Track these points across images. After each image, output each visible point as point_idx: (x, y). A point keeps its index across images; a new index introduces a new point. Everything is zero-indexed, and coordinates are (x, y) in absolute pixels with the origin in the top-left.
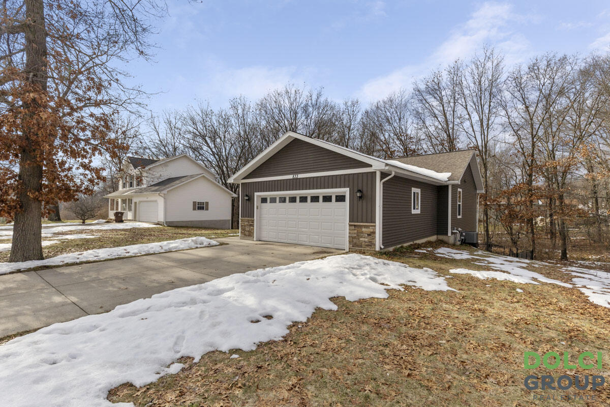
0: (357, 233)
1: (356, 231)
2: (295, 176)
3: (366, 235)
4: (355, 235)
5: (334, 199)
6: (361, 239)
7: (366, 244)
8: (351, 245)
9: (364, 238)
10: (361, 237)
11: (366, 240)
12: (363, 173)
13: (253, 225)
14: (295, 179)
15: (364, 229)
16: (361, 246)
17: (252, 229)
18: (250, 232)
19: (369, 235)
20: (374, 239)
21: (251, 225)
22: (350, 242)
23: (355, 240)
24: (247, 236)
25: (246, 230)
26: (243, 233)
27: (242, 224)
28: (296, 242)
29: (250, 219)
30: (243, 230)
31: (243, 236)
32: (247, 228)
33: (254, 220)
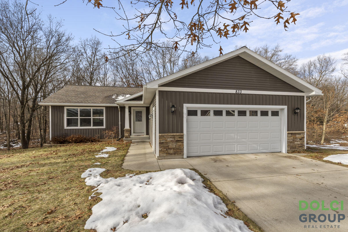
0: (293, 138)
1: (292, 137)
2: (238, 92)
3: (299, 140)
4: (292, 140)
5: (270, 113)
6: (296, 143)
7: (299, 146)
8: (289, 148)
9: (298, 141)
10: (296, 142)
11: (299, 143)
12: (295, 96)
13: (182, 141)
14: (238, 94)
15: (297, 136)
16: (295, 148)
17: (180, 145)
18: (178, 149)
19: (300, 139)
20: (304, 142)
21: (177, 141)
22: (288, 146)
23: (291, 144)
24: (171, 154)
25: (170, 147)
26: (164, 151)
27: (162, 141)
28: (235, 152)
29: (178, 134)
30: (164, 149)
31: (165, 155)
32: (172, 145)
33: (183, 135)
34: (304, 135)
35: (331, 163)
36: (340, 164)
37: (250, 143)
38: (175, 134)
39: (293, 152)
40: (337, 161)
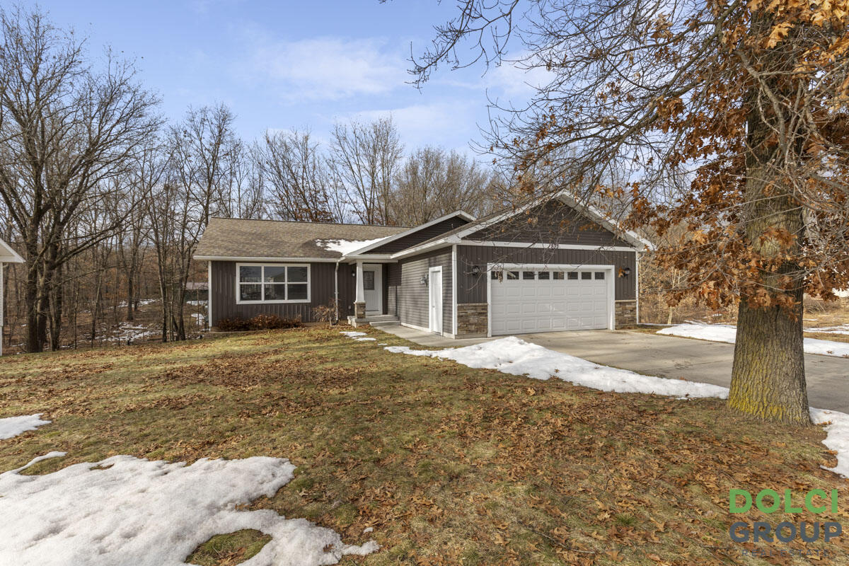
0: (623, 310)
1: (621, 309)
2: (554, 246)
3: (629, 311)
4: (621, 313)
5: (593, 276)
6: (625, 316)
7: (630, 319)
8: (618, 323)
9: (628, 314)
10: (626, 314)
11: (629, 316)
12: (624, 252)
13: (486, 314)
14: (554, 249)
15: (627, 306)
16: (625, 323)
17: (484, 319)
18: (481, 324)
19: (631, 311)
20: (635, 314)
21: (480, 314)
22: (616, 320)
23: (620, 318)
24: (473, 331)
25: (471, 322)
26: (463, 328)
27: (461, 314)
28: (551, 329)
29: (481, 304)
30: (464, 324)
31: (465, 332)
32: (473, 320)
33: (487, 306)
34: (635, 305)
35: (664, 335)
36: (671, 335)
37: (569, 317)
38: (477, 304)
39: (623, 328)
40: (668, 334)
